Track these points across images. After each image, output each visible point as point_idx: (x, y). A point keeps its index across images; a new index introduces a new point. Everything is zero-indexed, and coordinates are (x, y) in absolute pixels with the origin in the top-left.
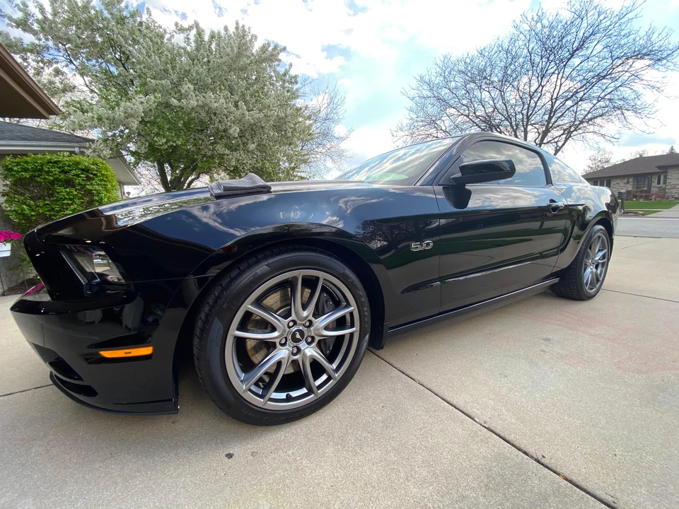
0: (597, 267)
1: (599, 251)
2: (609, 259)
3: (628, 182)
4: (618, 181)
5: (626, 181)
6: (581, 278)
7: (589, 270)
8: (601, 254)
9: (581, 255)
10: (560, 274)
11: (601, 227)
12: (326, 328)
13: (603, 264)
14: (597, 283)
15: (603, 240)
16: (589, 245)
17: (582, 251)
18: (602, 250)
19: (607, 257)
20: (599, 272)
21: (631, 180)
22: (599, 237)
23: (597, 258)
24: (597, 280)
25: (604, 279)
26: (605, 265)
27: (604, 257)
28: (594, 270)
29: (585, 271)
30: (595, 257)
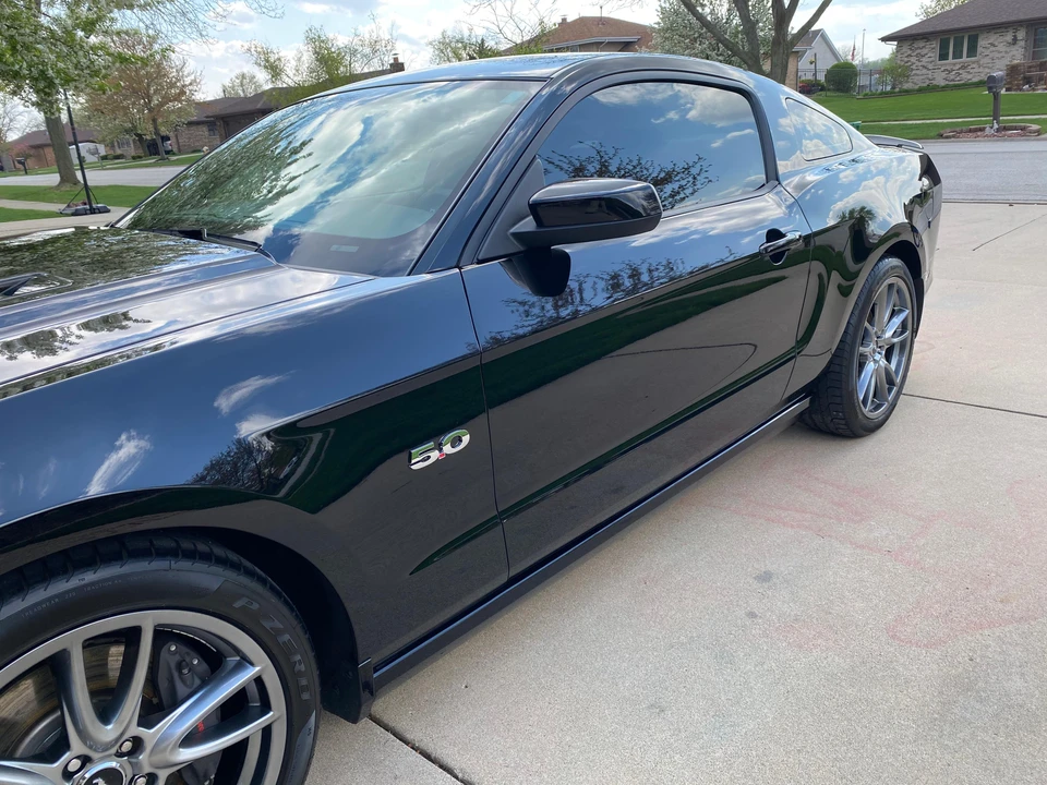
0: (888, 357)
1: (893, 314)
2: (915, 332)
3: (1015, 40)
4: (993, 38)
5: (1009, 37)
6: (852, 394)
7: (870, 367)
8: (897, 321)
9: (849, 340)
10: (809, 390)
11: (894, 262)
12: (190, 740)
13: (903, 345)
14: (890, 390)
15: (899, 291)
16: (867, 311)
17: (851, 329)
18: (901, 311)
19: (911, 326)
20: (893, 366)
21: (1021, 34)
22: (891, 286)
23: (889, 334)
24: (890, 384)
25: (904, 377)
26: (906, 348)
27: (904, 325)
28: (883, 362)
29: (860, 372)
30: (883, 332)
